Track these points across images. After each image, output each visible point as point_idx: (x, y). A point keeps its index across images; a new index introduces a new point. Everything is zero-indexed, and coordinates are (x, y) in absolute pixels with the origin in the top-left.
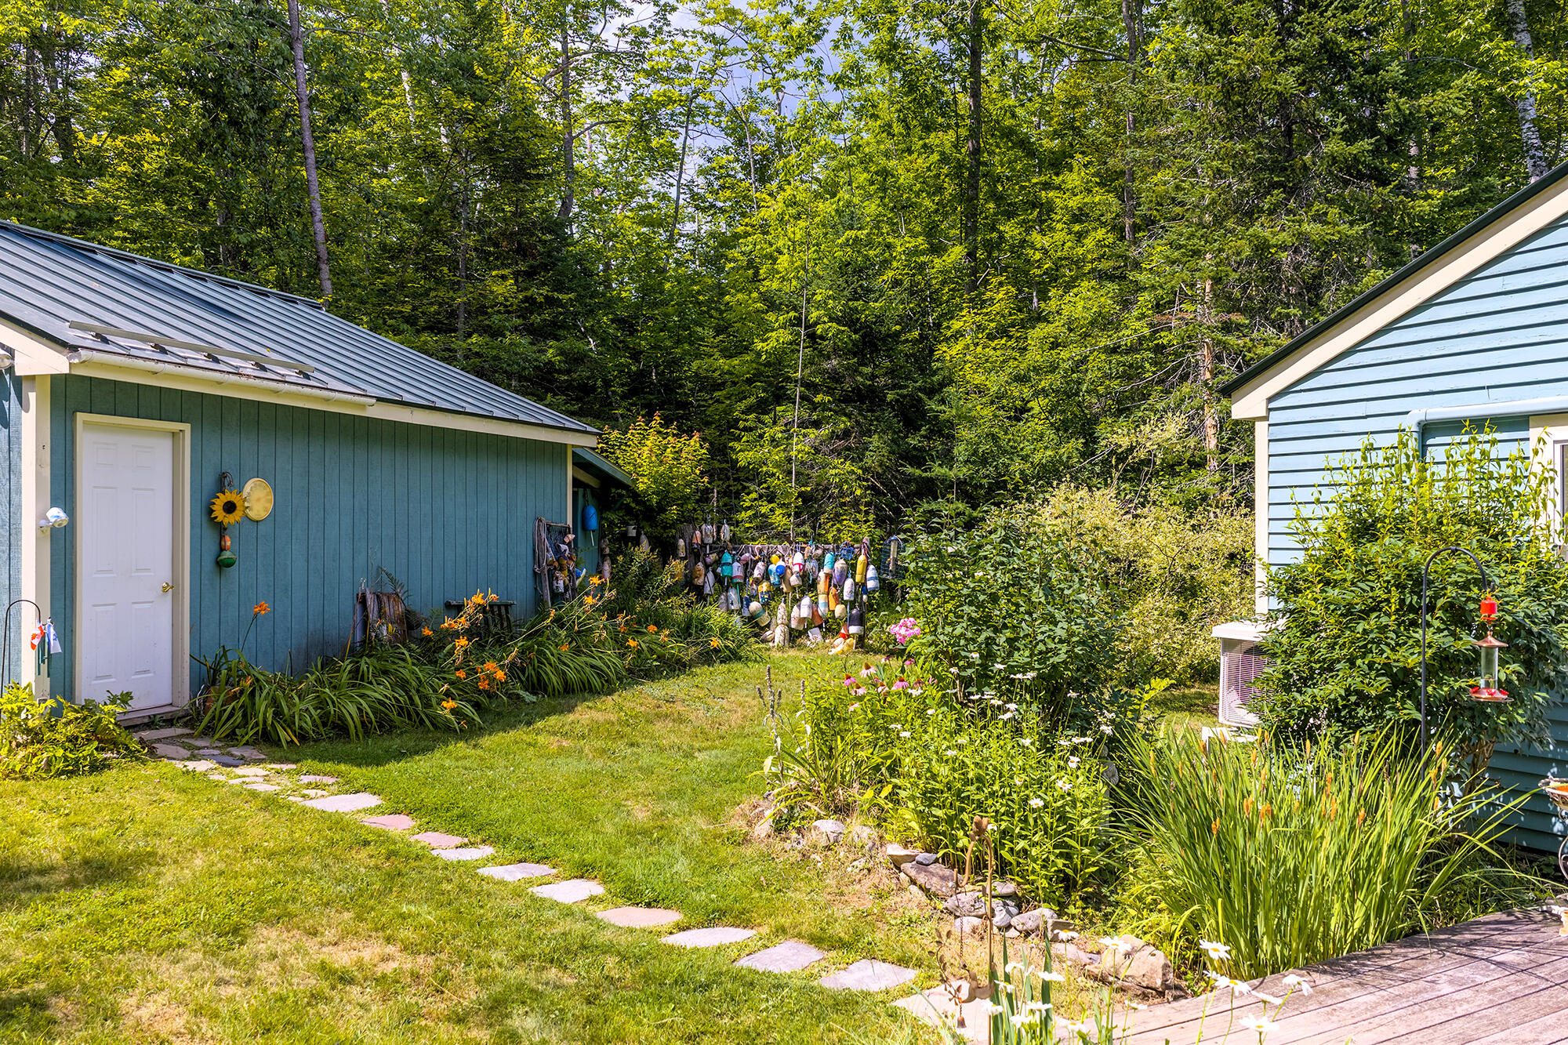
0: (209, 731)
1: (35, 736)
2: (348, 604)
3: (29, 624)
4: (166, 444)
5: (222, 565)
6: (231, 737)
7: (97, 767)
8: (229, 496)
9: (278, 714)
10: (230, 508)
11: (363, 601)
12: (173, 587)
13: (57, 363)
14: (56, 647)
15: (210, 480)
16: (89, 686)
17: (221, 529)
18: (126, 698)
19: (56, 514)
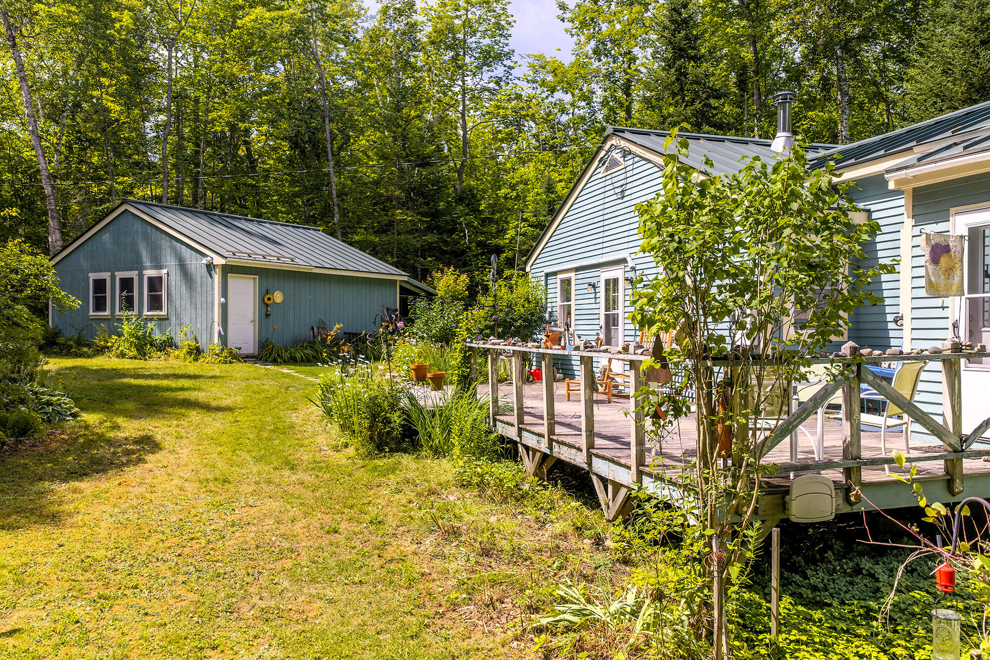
0: (260, 359)
1: (217, 355)
2: (308, 328)
3: (217, 328)
4: (252, 281)
5: (267, 315)
6: (266, 361)
7: (231, 362)
8: (269, 296)
9: (278, 355)
10: (269, 299)
11: (313, 328)
12: (253, 321)
13: (223, 261)
14: (223, 333)
15: (264, 291)
16: (231, 344)
17: (267, 305)
18: (240, 349)
19: (223, 300)
